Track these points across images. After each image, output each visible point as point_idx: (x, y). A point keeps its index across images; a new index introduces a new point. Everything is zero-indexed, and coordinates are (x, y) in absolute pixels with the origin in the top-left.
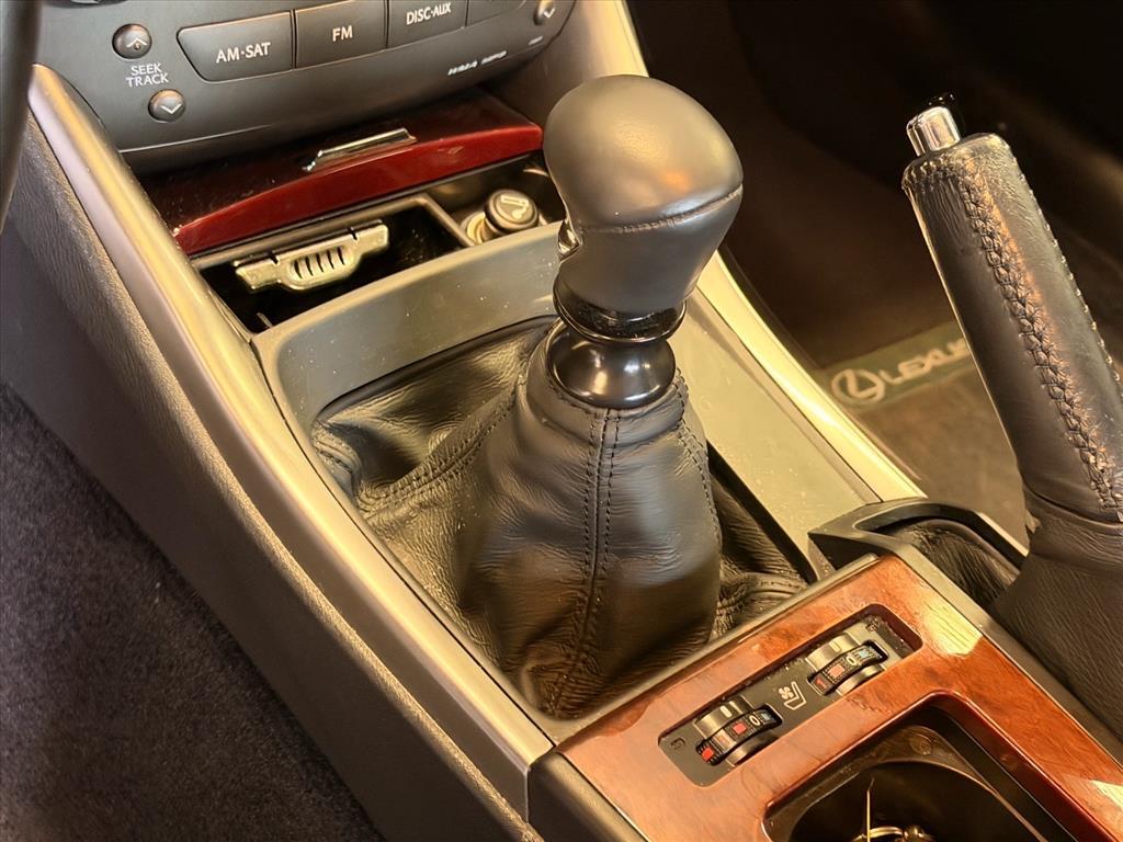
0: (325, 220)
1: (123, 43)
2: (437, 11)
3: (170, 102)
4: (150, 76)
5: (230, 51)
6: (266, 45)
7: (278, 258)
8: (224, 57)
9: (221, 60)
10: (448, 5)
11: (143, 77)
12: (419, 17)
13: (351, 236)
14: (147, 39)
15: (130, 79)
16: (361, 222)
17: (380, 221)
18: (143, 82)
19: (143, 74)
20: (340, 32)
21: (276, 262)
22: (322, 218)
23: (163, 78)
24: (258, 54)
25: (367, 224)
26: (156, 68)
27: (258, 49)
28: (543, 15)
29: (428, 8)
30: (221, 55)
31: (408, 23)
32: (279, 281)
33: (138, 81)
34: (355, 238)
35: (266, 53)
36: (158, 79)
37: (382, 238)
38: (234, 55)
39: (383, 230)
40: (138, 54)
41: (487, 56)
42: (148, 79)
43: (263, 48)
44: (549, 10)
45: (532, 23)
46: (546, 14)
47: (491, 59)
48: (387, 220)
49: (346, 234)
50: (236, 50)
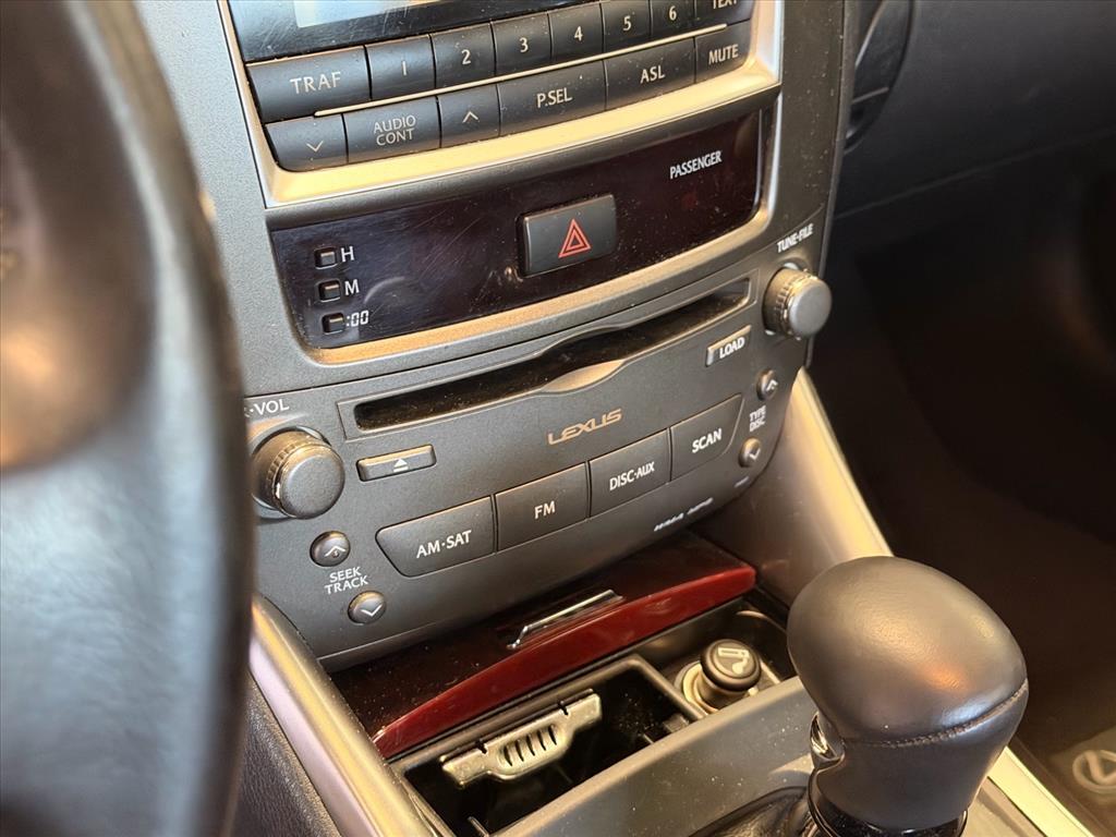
0: (533, 698)
1: (322, 553)
2: (641, 472)
3: (370, 603)
4: (350, 580)
5: (430, 545)
6: (466, 533)
7: (486, 746)
8: (424, 551)
9: (422, 554)
10: (651, 465)
11: (342, 583)
12: (622, 481)
13: (561, 712)
14: (346, 545)
15: (329, 587)
16: (571, 694)
17: (591, 690)
18: (342, 587)
19: (342, 581)
20: (543, 509)
21: (484, 751)
22: (530, 696)
23: (362, 580)
24: (459, 543)
25: (576, 696)
26: (355, 571)
27: (459, 538)
28: (749, 458)
29: (632, 471)
30: (422, 550)
31: (612, 488)
32: (489, 772)
33: (337, 588)
34: (566, 714)
35: (467, 541)
36: (357, 582)
37: (595, 709)
38: (435, 547)
39: (595, 700)
40: (337, 562)
41: (693, 507)
42: (347, 584)
43: (464, 537)
44: (754, 452)
45: (738, 466)
46: (752, 456)
47: (697, 508)
48: (598, 688)
49: (555, 709)
50: (437, 543)
